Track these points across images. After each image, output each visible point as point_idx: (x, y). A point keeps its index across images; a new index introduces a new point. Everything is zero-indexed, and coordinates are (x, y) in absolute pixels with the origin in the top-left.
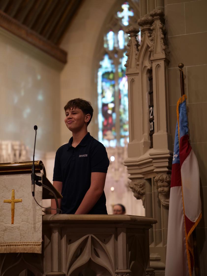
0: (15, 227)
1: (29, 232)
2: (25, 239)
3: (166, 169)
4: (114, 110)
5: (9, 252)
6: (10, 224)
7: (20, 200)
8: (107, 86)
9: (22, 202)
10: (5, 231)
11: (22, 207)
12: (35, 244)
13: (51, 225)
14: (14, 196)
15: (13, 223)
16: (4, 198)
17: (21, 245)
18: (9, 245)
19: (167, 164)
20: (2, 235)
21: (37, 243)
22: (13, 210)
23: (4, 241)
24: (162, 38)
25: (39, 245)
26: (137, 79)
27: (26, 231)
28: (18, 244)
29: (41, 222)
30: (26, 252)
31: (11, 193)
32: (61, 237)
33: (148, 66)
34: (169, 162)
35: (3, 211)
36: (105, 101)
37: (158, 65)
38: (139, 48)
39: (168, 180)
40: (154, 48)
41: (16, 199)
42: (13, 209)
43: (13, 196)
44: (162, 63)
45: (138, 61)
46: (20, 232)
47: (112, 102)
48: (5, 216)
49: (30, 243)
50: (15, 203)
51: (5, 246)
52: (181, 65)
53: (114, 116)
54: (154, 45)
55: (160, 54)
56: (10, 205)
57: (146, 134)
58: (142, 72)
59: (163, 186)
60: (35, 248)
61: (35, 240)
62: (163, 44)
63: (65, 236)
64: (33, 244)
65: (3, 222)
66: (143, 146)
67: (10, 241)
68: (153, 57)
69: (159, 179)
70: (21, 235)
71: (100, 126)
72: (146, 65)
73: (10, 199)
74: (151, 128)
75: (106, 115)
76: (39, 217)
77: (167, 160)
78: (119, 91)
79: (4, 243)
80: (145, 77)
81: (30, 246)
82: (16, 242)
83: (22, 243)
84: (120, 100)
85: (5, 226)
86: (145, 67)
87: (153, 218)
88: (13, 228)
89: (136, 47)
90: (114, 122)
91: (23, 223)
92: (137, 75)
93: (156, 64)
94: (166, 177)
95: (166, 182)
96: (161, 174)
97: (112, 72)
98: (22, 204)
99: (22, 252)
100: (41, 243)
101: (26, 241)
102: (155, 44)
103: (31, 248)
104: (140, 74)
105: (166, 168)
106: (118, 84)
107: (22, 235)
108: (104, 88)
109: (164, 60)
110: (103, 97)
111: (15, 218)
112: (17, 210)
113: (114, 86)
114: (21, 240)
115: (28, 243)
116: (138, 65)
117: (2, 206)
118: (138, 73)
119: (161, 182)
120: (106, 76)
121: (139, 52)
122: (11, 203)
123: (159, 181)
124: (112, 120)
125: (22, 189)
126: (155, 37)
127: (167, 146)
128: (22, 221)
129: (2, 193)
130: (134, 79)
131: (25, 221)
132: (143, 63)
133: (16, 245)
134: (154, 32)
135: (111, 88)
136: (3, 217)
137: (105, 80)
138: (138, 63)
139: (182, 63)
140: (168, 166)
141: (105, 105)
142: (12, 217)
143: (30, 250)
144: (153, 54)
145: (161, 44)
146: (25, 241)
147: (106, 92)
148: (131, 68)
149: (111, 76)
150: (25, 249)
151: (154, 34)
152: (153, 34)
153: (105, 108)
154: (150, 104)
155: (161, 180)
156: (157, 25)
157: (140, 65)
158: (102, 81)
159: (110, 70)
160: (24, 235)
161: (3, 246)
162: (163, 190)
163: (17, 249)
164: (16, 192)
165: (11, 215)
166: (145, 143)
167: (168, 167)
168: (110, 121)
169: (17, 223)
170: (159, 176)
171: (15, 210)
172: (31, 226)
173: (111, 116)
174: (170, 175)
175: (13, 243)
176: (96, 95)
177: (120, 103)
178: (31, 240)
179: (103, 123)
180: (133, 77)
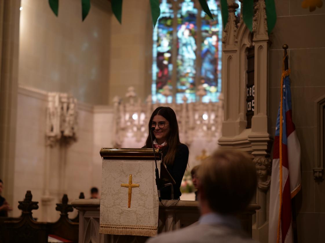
0: (131, 210)
1: (145, 216)
2: (141, 222)
3: (265, 153)
4: (170, 60)
5: (125, 234)
6: (126, 207)
7: (137, 185)
8: (164, 32)
9: (140, 187)
10: (122, 214)
11: (139, 192)
12: (151, 228)
13: (167, 210)
14: (132, 181)
15: (129, 207)
16: (122, 182)
17: (137, 228)
18: (125, 228)
19: (266, 148)
20: (119, 217)
21: (153, 227)
22: (130, 195)
23: (120, 223)
24: (266, 19)
25: (155, 230)
26: (235, 56)
27: (143, 215)
28: (134, 227)
29: (158, 208)
30: (141, 235)
31: (128, 177)
32: (175, 221)
33: (247, 44)
34: (268, 146)
35: (121, 194)
36: (161, 50)
37: (261, 46)
38: (239, 24)
39: (266, 163)
40: (257, 29)
41: (134, 184)
42: (130, 193)
43: (130, 181)
44: (265, 45)
45: (237, 38)
46: (136, 216)
47: (168, 52)
48: (122, 199)
49: (146, 227)
50: (132, 188)
51: (121, 228)
52: (285, 46)
53: (171, 67)
54: (257, 26)
55: (262, 35)
56: (127, 190)
57: (242, 114)
58: (241, 50)
59: (262, 169)
60: (151, 232)
61: (151, 225)
62: (267, 25)
63: (179, 221)
64: (149, 228)
65: (119, 205)
66: (239, 126)
67: (126, 224)
68: (256, 37)
69: (257, 162)
70: (137, 219)
71: (154, 77)
72: (246, 43)
73: (127, 184)
74: (249, 108)
75: (161, 66)
76: (156, 203)
77: (266, 143)
78: (178, 39)
79: (120, 226)
80: (244, 55)
81: (146, 230)
82: (132, 225)
83: (138, 226)
84: (178, 49)
85: (121, 210)
86: (244, 45)
87: (256, 204)
88: (130, 211)
89: (234, 23)
90: (170, 73)
91: (139, 207)
92: (235, 52)
93: (258, 46)
94: (265, 161)
95: (264, 165)
96: (260, 157)
97: (170, 18)
98: (139, 189)
99: (138, 235)
100: (157, 228)
101: (143, 225)
102: (258, 24)
103: (147, 232)
104: (238, 52)
105: (265, 151)
106: (177, 31)
107: (139, 219)
108: (161, 35)
109: (267, 41)
110: (159, 45)
111: (131, 201)
112: (133, 195)
113: (171, 33)
114: (137, 223)
115: (144, 226)
116: (237, 42)
117: (118, 190)
118: (236, 51)
119: (259, 165)
120: (162, 22)
121: (239, 28)
122: (128, 187)
123: (257, 164)
124: (168, 71)
125: (140, 175)
126: (258, 17)
127: (266, 129)
128: (139, 206)
129: (120, 177)
130: (232, 56)
131: (142, 206)
132: (241, 40)
133: (132, 228)
134: (257, 12)
135: (168, 35)
136: (120, 201)
137: (161, 26)
138: (236, 40)
139: (286, 45)
140: (267, 149)
141: (160, 55)
142: (129, 201)
143: (146, 234)
144: (256, 34)
145: (265, 25)
146: (141, 225)
147: (162, 40)
148: (228, 44)
149: (169, 22)
150: (141, 232)
151: (258, 14)
152: (256, 14)
153: (161, 58)
154: (247, 84)
155: (259, 163)
156: (261, 5)
157: (239, 43)
158: (159, 28)
159: (167, 15)
160: (140, 219)
161: (119, 228)
162: (261, 173)
163: (133, 232)
164: (134, 177)
165: (128, 199)
166: (241, 123)
167: (266, 151)
168: (165, 72)
169: (133, 207)
170: (257, 159)
171: (132, 194)
172: (148, 211)
173: (166, 66)
174: (268, 158)
175: (129, 226)
176: (151, 42)
177: (177, 54)
178: (147, 225)
179: (157, 73)
180: (231, 54)
